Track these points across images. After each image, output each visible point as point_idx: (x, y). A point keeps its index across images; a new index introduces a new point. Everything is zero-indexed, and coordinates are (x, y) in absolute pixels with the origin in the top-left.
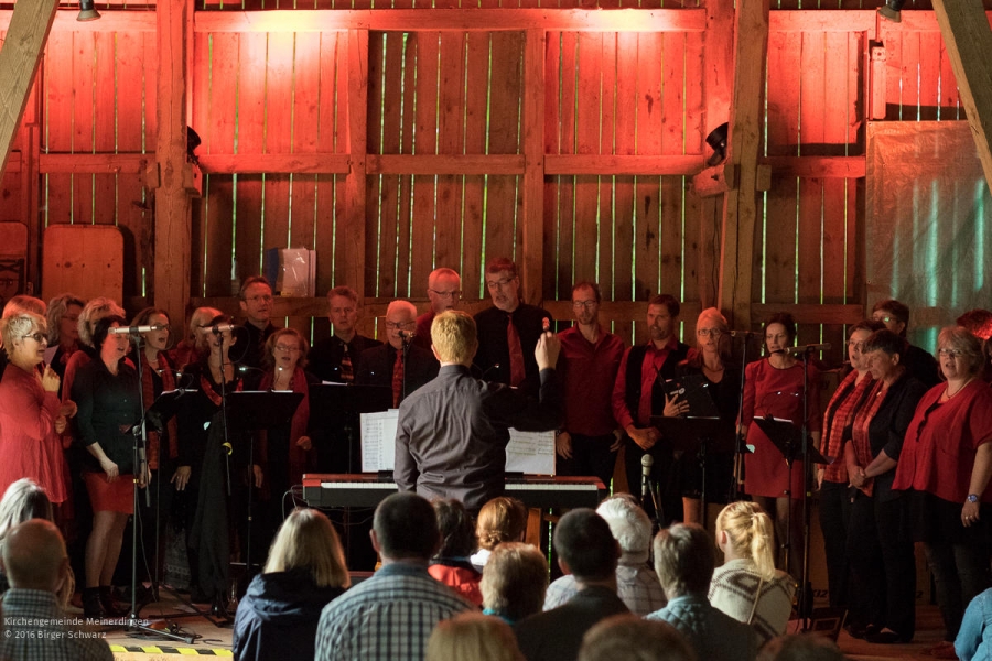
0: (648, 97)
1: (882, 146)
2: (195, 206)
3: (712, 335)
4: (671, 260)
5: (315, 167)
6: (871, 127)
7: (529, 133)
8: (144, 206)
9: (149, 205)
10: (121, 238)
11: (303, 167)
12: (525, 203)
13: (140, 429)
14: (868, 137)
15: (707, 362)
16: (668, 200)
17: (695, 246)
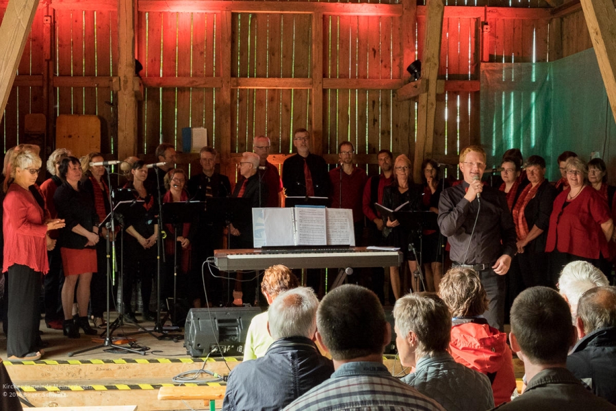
0: (374, 50)
1: (488, 75)
2: (139, 105)
3: (404, 170)
4: (385, 133)
5: (204, 84)
6: (482, 65)
7: (315, 67)
8: (112, 104)
9: (114, 104)
10: (99, 121)
11: (197, 84)
12: (313, 103)
13: (111, 224)
14: (481, 70)
15: (400, 185)
16: (383, 103)
17: (397, 126)
